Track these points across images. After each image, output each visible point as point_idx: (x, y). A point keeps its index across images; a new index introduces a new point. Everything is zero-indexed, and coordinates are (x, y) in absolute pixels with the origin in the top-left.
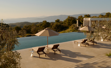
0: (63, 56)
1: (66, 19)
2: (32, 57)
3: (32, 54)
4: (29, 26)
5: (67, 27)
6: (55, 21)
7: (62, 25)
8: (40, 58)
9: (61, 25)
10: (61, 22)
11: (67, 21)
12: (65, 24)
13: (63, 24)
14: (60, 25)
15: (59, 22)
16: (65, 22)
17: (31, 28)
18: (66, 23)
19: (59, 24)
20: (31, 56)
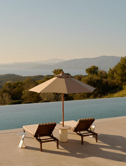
0: (104, 149)
1: (116, 67)
2: (22, 148)
3: (22, 141)
4: (17, 84)
5: (117, 86)
6: (87, 70)
7: (105, 80)
8: (42, 150)
9: (101, 81)
10: (101, 73)
11: (119, 71)
12: (113, 78)
13: (106, 77)
14: (98, 81)
15: (97, 73)
16: (113, 73)
17: (23, 89)
18: (115, 75)
19: (95, 77)
20: (20, 146)
